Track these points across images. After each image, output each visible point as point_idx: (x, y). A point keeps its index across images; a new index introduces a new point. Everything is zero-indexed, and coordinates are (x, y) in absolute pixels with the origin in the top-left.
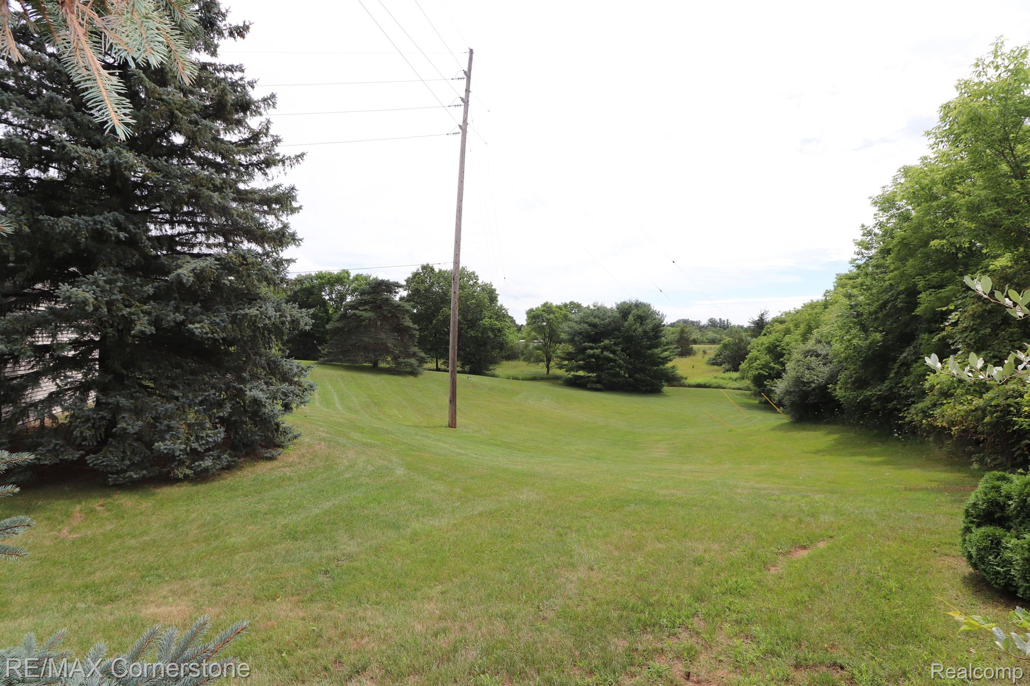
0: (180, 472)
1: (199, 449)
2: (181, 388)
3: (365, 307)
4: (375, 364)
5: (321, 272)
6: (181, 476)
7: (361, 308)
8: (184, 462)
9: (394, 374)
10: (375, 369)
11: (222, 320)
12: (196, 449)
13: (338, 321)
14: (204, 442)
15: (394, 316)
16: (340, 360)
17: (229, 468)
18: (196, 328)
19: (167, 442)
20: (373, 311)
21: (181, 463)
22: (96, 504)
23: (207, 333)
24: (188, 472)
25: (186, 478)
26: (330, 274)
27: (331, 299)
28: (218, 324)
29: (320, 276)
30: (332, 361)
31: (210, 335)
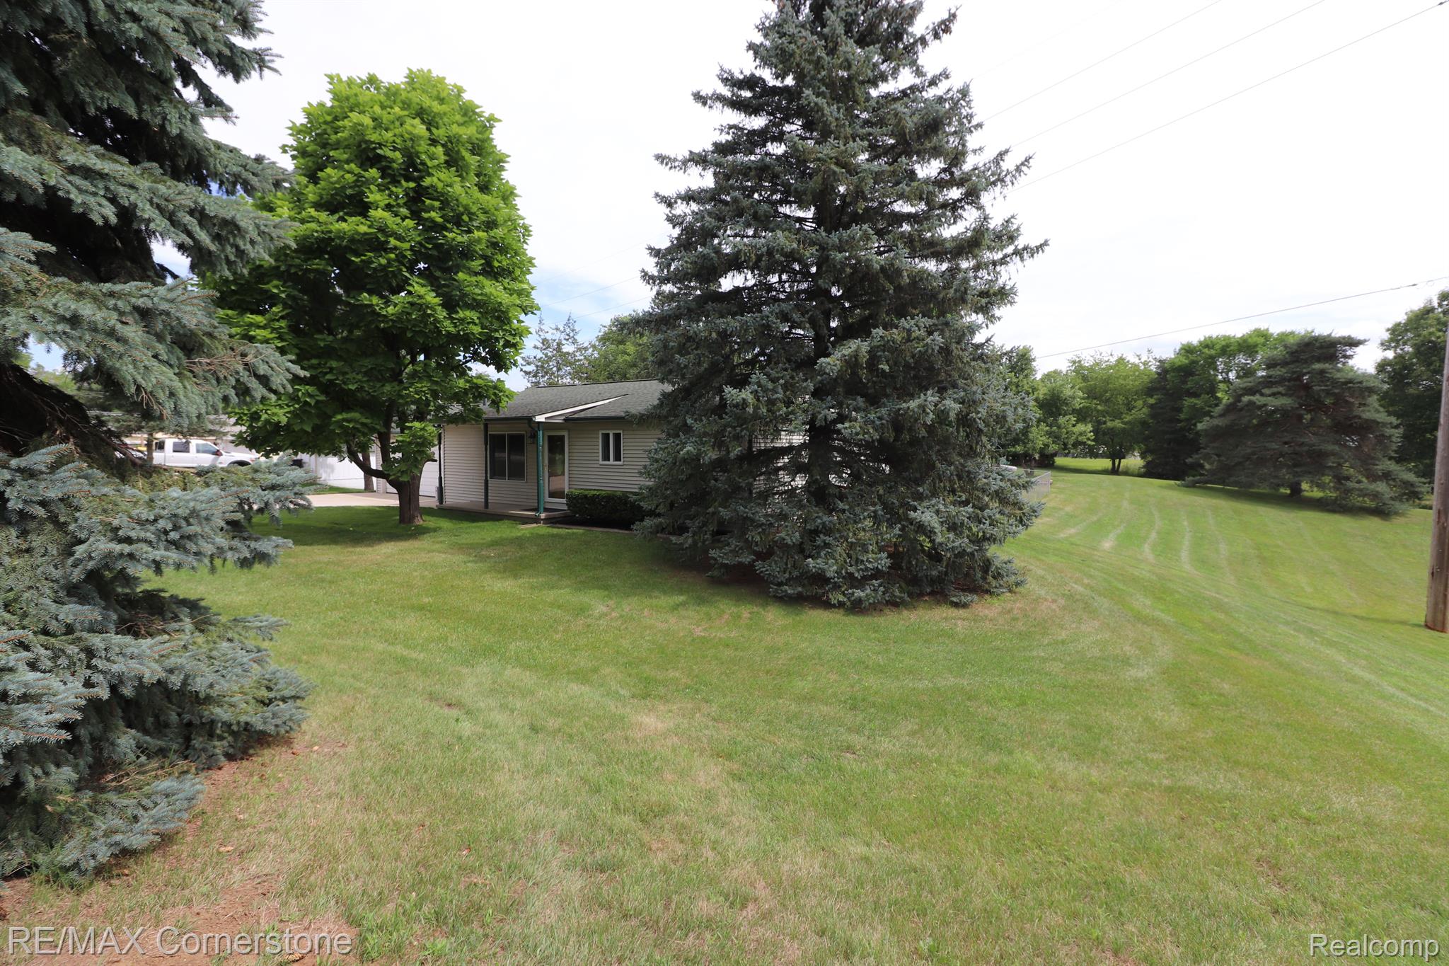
0: (836, 597)
1: (856, 575)
2: (850, 499)
3: (1275, 390)
4: (1296, 490)
5: (1210, 337)
6: (834, 601)
7: (1266, 391)
8: (840, 587)
9: (1333, 511)
10: (1296, 500)
11: (879, 418)
12: (851, 574)
13: (1221, 416)
14: (862, 567)
15: (1339, 400)
16: (1223, 482)
17: (895, 604)
18: (846, 428)
19: (819, 561)
20: (1290, 396)
21: (837, 587)
22: (746, 611)
23: (857, 434)
24: (841, 598)
25: (841, 605)
26: (1227, 338)
27: (1226, 381)
28: (873, 422)
29: (1208, 344)
30: (1207, 482)
31: (860, 437)
